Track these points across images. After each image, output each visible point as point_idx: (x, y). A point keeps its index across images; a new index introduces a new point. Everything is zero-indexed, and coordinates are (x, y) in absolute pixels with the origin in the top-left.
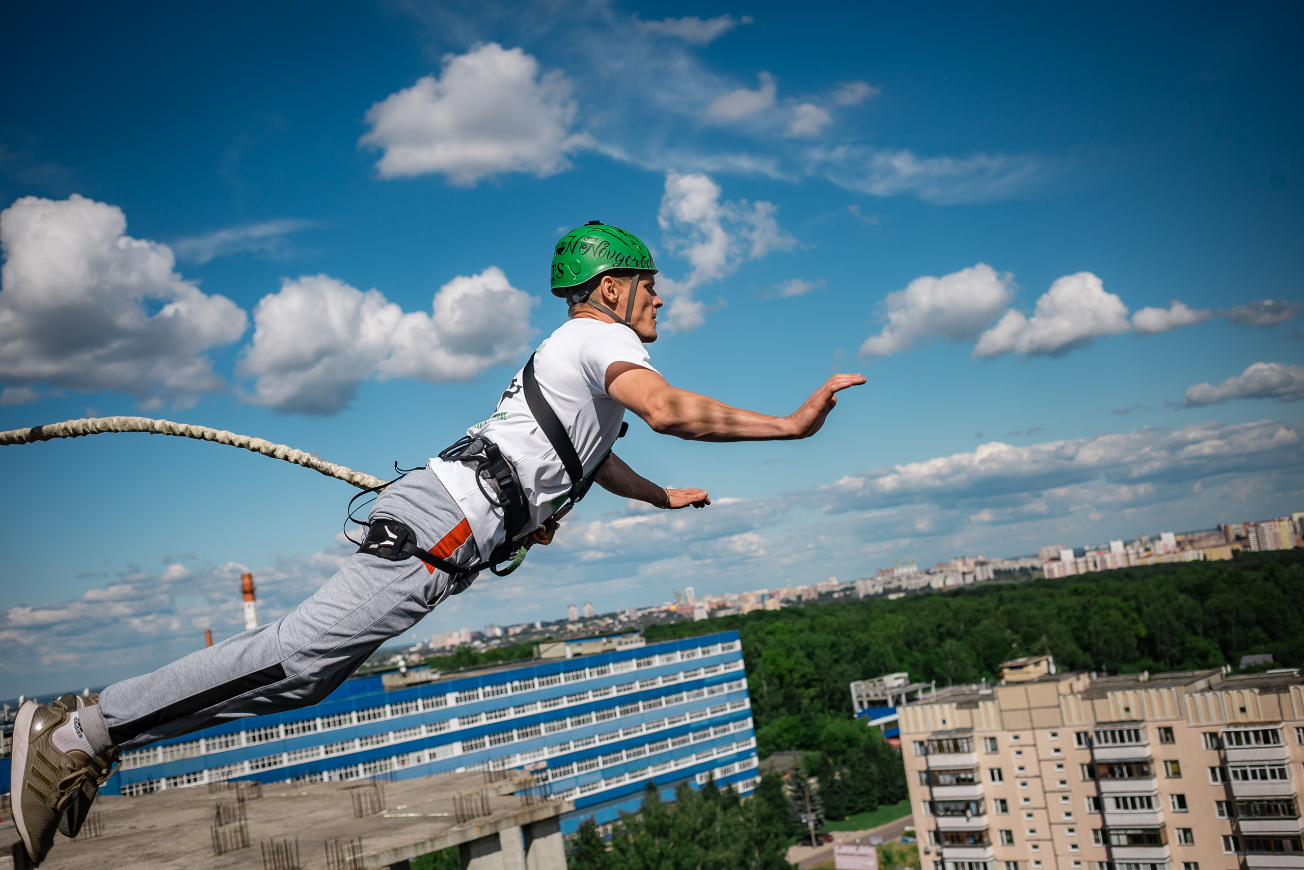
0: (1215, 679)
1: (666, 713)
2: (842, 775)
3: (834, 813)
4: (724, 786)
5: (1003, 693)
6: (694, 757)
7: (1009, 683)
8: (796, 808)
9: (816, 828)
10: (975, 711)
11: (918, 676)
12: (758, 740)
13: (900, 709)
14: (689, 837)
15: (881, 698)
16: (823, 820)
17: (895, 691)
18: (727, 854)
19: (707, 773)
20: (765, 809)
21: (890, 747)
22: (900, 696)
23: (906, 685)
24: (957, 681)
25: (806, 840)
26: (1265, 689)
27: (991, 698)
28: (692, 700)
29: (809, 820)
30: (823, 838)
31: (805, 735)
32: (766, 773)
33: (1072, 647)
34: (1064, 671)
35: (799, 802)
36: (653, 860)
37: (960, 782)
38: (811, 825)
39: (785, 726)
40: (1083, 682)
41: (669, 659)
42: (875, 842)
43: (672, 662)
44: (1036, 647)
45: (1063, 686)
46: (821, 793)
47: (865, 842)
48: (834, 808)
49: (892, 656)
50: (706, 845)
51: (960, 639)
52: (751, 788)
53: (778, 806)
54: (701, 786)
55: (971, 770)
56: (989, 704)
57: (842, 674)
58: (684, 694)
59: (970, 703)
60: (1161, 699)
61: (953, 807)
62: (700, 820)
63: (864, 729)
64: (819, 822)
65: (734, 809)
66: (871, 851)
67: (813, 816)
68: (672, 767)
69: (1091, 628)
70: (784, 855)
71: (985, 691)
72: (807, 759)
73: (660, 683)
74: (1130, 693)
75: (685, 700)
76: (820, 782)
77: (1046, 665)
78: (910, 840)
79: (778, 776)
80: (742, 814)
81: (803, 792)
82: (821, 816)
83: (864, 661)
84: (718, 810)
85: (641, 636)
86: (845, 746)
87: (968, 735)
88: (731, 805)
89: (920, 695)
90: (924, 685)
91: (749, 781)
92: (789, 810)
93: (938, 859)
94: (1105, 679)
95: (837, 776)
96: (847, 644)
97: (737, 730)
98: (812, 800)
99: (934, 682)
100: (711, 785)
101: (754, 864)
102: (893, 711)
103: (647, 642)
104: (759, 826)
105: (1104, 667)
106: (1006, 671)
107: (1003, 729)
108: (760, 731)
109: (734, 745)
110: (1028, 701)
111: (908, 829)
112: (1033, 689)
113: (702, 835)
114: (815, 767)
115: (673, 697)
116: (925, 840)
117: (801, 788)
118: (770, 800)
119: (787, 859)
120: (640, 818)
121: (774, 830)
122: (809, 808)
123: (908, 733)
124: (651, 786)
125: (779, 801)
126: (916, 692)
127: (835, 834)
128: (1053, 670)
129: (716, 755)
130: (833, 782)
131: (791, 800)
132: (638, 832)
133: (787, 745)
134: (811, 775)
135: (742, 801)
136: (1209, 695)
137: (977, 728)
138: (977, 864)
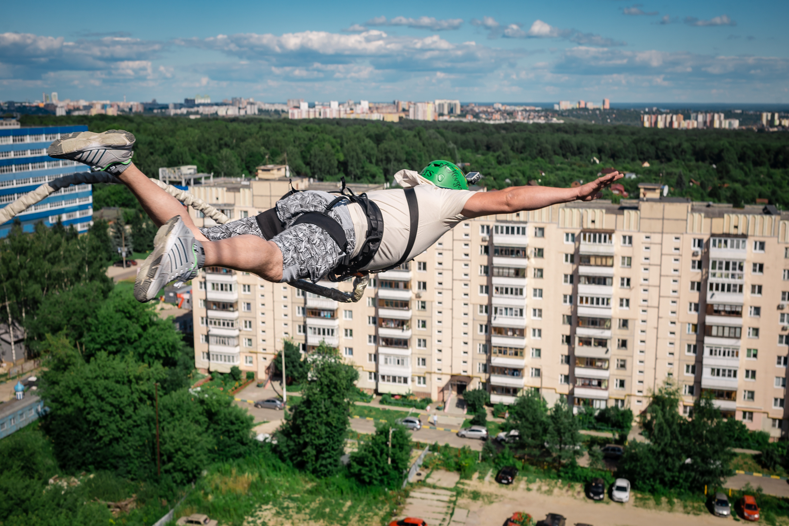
1: (31, 175)
2: (147, 225)
3: (139, 248)
4: (67, 225)
5: (256, 185)
6: (49, 205)
7: (261, 179)
8: (115, 243)
9: (127, 256)
10: (237, 194)
11: (203, 169)
12: (94, 198)
13: (189, 188)
14: (41, 256)
15: (178, 180)
16: (132, 252)
17: (188, 177)
18: (67, 268)
19: (57, 216)
20: (96, 242)
22: (190, 180)
23: (195, 174)
24: (228, 174)
25: (120, 263)
27: (248, 187)
28: (50, 168)
29: (123, 251)
30: (130, 263)
31: (126, 198)
32: (97, 220)
33: (300, 162)
34: (294, 176)
35: (118, 240)
36: (14, 269)
38: (124, 254)
39: (113, 191)
40: (304, 183)
41: (36, 139)
43: (39, 141)
44: (279, 159)
45: (293, 184)
46: (133, 235)
48: (140, 245)
49: (188, 154)
50: (53, 262)
51: (232, 149)
52: (86, 228)
53: (103, 241)
54: (51, 224)
56: (247, 190)
57: (154, 162)
58: (46, 164)
59: (235, 189)
62: (50, 246)
64: (129, 253)
65: (74, 241)
67: (126, 249)
69: (312, 152)
70: (105, 271)
71: (246, 183)
72: (126, 213)
73: (29, 154)
75: (46, 168)
76: (132, 228)
77: (284, 171)
79: (105, 222)
80: (79, 244)
81: (121, 234)
82: (131, 250)
83: (169, 156)
84: (63, 240)
85: (18, 121)
87: (231, 208)
88: (72, 238)
89: (203, 181)
90: (206, 175)
91: (85, 224)
92: (110, 244)
93: (203, 280)
94: (317, 183)
95: (144, 226)
96: (159, 143)
97: (81, 191)
98: (126, 239)
99: (212, 174)
100: (59, 223)
101: (84, 276)
102: (185, 189)
103: (22, 125)
104: (90, 252)
105: (316, 176)
106: (260, 172)
107: (253, 206)
108: (96, 193)
109: (77, 200)
110: (270, 191)
112: (275, 184)
113: (51, 255)
114: (130, 219)
115: (37, 165)
117: (119, 231)
118: (98, 237)
119: (106, 274)
120: (7, 242)
121: (100, 256)
122: (124, 244)
125: (104, 238)
126: (201, 178)
127: (138, 261)
128: (288, 174)
129: (64, 205)
130: (141, 229)
131: (113, 239)
132: (5, 250)
133: (113, 203)
134: (128, 223)
135: (80, 236)
137: (237, 205)
138: (226, 285)
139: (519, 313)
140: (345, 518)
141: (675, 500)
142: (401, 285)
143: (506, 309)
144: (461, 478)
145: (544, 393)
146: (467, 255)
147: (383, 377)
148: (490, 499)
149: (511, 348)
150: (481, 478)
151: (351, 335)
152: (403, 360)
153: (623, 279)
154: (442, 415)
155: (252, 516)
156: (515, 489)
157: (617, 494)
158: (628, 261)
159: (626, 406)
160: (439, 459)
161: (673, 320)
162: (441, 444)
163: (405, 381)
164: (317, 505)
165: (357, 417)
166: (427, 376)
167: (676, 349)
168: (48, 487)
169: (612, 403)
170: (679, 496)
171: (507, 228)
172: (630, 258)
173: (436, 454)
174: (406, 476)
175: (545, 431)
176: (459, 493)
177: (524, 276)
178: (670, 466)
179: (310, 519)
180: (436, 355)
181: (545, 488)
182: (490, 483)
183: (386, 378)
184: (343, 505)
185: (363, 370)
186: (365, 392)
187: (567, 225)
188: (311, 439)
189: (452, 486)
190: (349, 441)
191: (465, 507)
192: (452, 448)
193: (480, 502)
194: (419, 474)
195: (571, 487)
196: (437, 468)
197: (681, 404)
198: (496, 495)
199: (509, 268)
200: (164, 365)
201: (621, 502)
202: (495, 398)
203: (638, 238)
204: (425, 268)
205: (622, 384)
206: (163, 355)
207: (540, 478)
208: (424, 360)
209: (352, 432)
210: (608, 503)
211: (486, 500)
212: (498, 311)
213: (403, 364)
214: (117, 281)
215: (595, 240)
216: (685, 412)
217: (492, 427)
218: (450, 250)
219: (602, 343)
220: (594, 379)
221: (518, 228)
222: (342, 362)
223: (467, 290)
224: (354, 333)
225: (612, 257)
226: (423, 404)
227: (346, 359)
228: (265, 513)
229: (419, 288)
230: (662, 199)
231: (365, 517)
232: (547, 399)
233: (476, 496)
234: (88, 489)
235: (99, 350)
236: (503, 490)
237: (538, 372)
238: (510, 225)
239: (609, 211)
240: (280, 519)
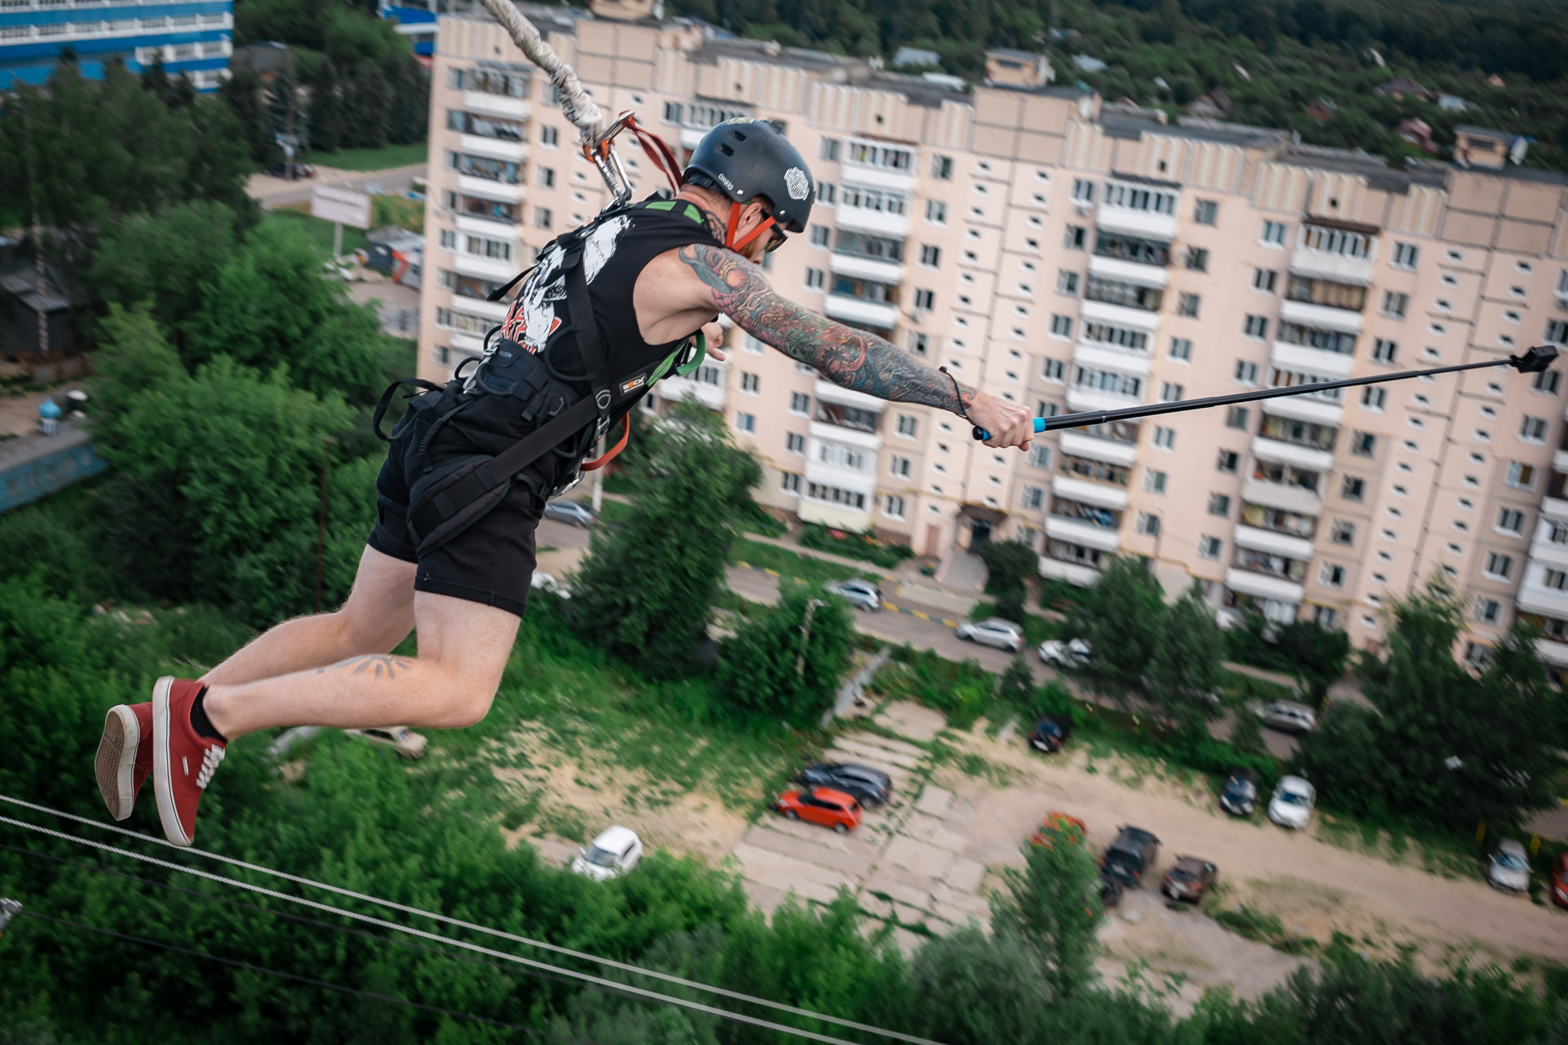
0: (860, 72)
2: (346, 91)
3: (322, 141)
4: (176, 72)
5: (586, 27)
6: (140, 23)
7: (599, 18)
8: (271, 123)
9: (294, 157)
12: (236, 18)
13: (442, 19)
16: (307, 147)
21: (415, 66)
25: (277, 168)
26: (915, 99)
27: (566, 30)
29: (288, 143)
30: (300, 171)
31: (303, 25)
32: (239, 67)
35: (278, 117)
37: (501, 134)
38: (289, 151)
40: (692, 36)
42: (372, 189)
45: (666, 37)
46: (311, 110)
47: (359, 189)
48: (324, 134)
50: (138, 149)
52: (214, 84)
53: (245, 117)
54: (143, 68)
55: (518, 123)
56: (563, 39)
60: (783, 82)
61: (483, 165)
62: (133, 114)
63: (388, 35)
64: (300, 149)
65: (185, 110)
66: (363, 201)
68: (103, 32)
70: (242, 184)
71: (563, 20)
72: (302, 59)
74: (747, 65)
76: (313, 96)
77: (651, 4)
78: (418, 195)
79: (255, 74)
80: (195, 118)
81: (286, 104)
82: (306, 142)
84: (161, 106)
86: (355, 52)
87: (526, 75)
88: (181, 102)
91: (213, 73)
92: (262, 125)
93: (449, 227)
95: (338, 92)
98: (296, 117)
100: (158, 67)
102: (431, 19)
105: (725, 22)
108: (241, 7)
109: (199, 18)
110: (616, 47)
111: (419, 181)
112: (626, 32)
114: (309, 72)
116: (434, 201)
117: (283, 97)
118: (238, 106)
120: (45, 95)
122: (290, 127)
123: (447, 55)
124: (68, 52)
125: (250, 109)
127: (317, 169)
128: (659, 12)
129: (171, 27)
130: (330, 99)
131: (268, 113)
132: (40, 114)
133: (276, 33)
134: (303, 81)
135: (199, 99)
136: (845, 91)
138: (498, 244)
139: (1130, 388)
140: (690, 772)
141: (1409, 841)
142: (880, 292)
143: (1104, 374)
144: (951, 724)
145: (1160, 571)
146: (1033, 243)
147: (813, 487)
148: (1003, 776)
149: (1100, 463)
150: (992, 732)
151: (755, 388)
152: (860, 458)
153: (1379, 343)
154: (927, 586)
155: (499, 739)
156: (1062, 764)
157: (1281, 809)
158: (1398, 304)
159: (1338, 622)
160: (910, 680)
161: (1478, 451)
162: (918, 647)
163: (860, 501)
164: (638, 737)
165: (746, 565)
166: (909, 500)
167: (1473, 517)
168: (92, 621)
169: (1308, 614)
170: (1419, 833)
171: (1134, 193)
172: (1403, 298)
173: (903, 666)
174: (831, 704)
175: (1148, 653)
176: (939, 753)
177: (1156, 309)
178: (1411, 768)
179: (619, 763)
180: (934, 455)
181: (1127, 772)
182: (1011, 743)
183: (819, 490)
184: (690, 744)
185: (774, 468)
186: (771, 513)
187: (1271, 203)
188: (641, 599)
189: (927, 737)
190: (721, 614)
191: (948, 786)
192: (943, 660)
193: (981, 781)
194: (860, 704)
195: (1185, 779)
196: (900, 696)
197: (1463, 637)
198: (1020, 772)
199: (1123, 285)
200: (348, 401)
201: (1286, 827)
202: (1050, 567)
203: (1432, 253)
204: (935, 262)
205: (1337, 576)
206: (351, 379)
207: (1118, 750)
208: (906, 463)
209: (731, 594)
210: (1257, 824)
211: (995, 776)
212: (1086, 378)
213: (859, 466)
214: (266, 206)
215: (1330, 246)
216: (1468, 656)
217: (1035, 626)
218: (995, 227)
219: (1307, 479)
220: (1276, 556)
221: (1159, 197)
222: (727, 442)
223: (1021, 320)
224: (762, 384)
225: (1363, 290)
226: (893, 557)
227: (738, 437)
228: (525, 737)
229: (918, 304)
230: (1508, 169)
231: (732, 774)
232: (1164, 583)
233: (974, 765)
234: (170, 636)
235: (218, 351)
236: (1037, 764)
237: (1153, 525)
238: (1141, 187)
239: (1376, 183)
240: (554, 752)
